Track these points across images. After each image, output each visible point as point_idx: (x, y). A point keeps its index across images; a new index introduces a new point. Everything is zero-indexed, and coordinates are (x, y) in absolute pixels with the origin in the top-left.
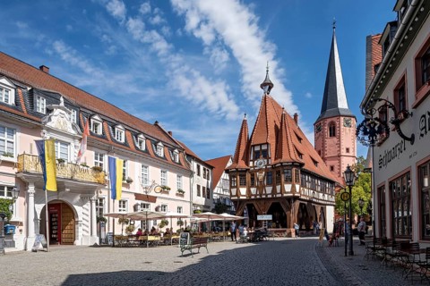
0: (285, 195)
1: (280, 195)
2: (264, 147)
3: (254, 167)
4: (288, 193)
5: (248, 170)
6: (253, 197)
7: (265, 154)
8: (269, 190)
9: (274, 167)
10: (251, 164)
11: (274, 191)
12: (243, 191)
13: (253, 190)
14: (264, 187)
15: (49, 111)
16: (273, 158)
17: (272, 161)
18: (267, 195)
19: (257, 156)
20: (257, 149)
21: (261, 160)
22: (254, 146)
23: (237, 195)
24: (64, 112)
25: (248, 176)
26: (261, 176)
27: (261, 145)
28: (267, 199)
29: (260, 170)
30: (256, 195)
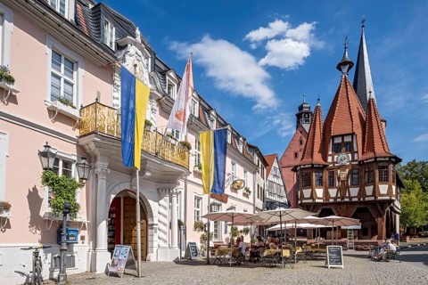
0: (379, 198)
1: (373, 198)
2: (348, 139)
3: (334, 163)
4: (383, 195)
5: (325, 166)
6: (331, 200)
7: (349, 147)
8: (354, 191)
9: (361, 163)
10: (330, 159)
11: (362, 193)
12: (320, 192)
13: (333, 192)
14: (347, 188)
15: (120, 47)
16: (360, 152)
17: (359, 156)
18: (350, 198)
19: (337, 149)
20: (338, 140)
21: (342, 155)
22: (333, 137)
23: (312, 197)
24: (140, 53)
25: (326, 175)
26: (343, 174)
27: (343, 136)
28: (351, 203)
29: (342, 167)
30: (335, 198)
